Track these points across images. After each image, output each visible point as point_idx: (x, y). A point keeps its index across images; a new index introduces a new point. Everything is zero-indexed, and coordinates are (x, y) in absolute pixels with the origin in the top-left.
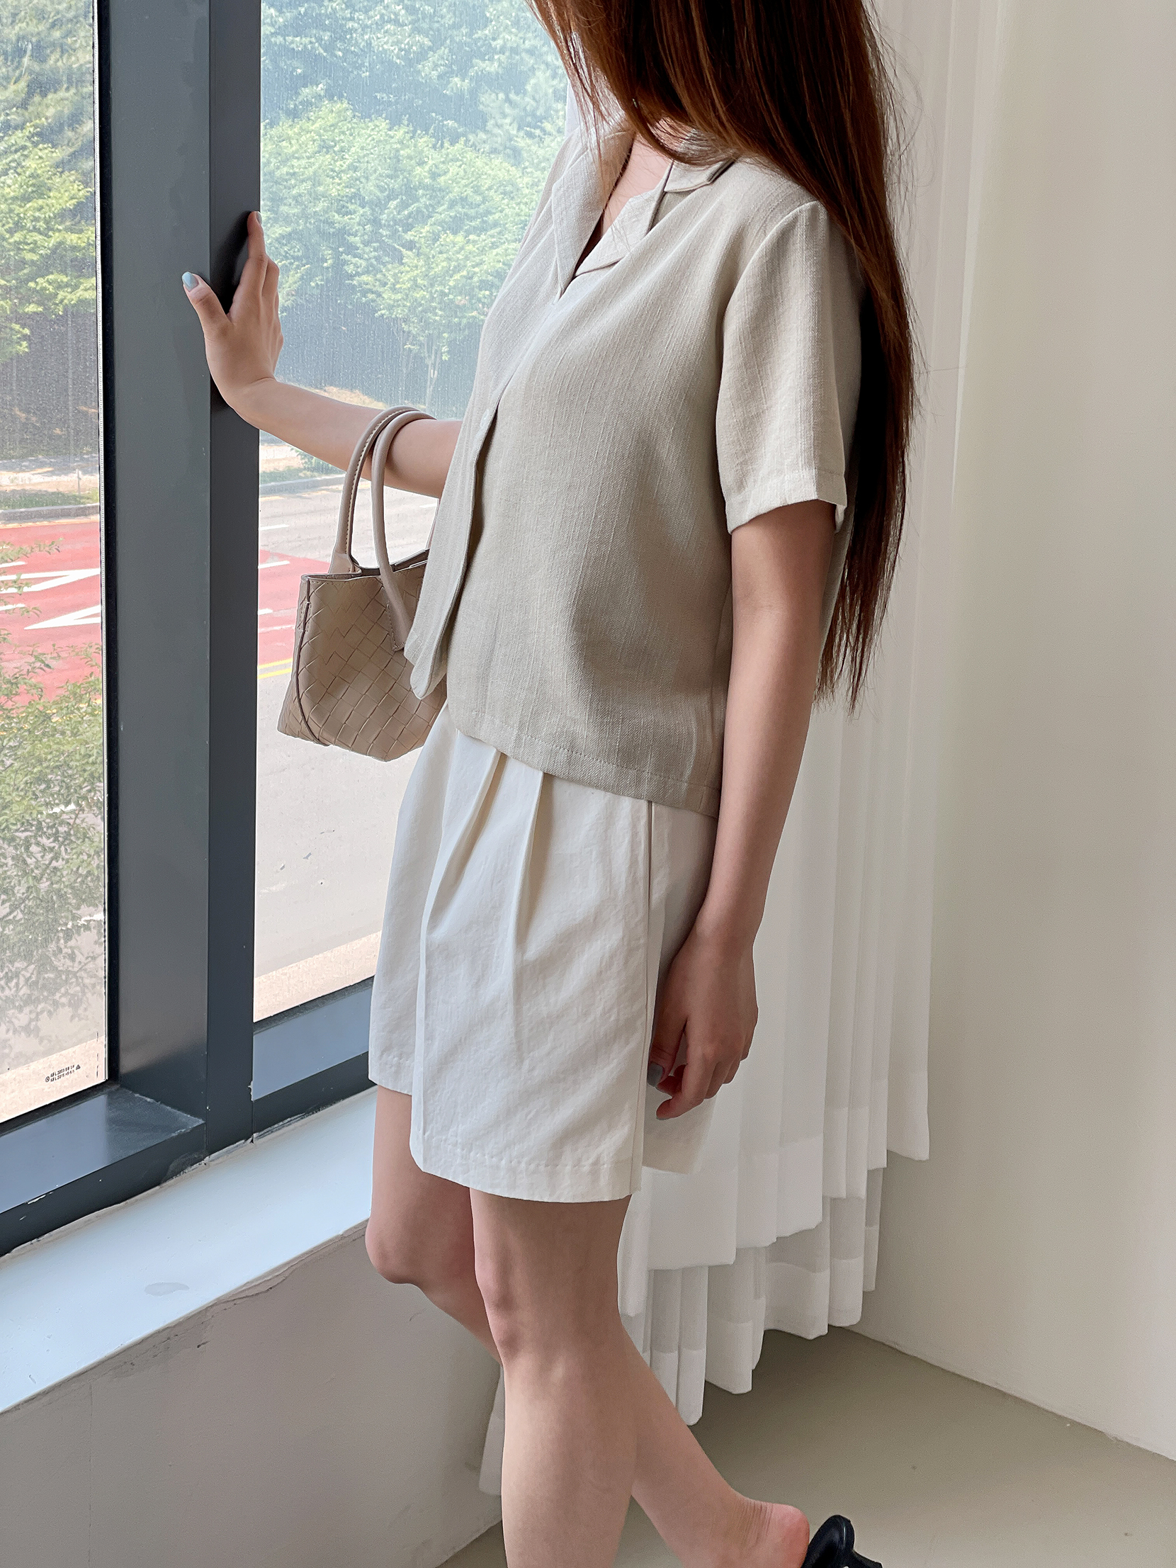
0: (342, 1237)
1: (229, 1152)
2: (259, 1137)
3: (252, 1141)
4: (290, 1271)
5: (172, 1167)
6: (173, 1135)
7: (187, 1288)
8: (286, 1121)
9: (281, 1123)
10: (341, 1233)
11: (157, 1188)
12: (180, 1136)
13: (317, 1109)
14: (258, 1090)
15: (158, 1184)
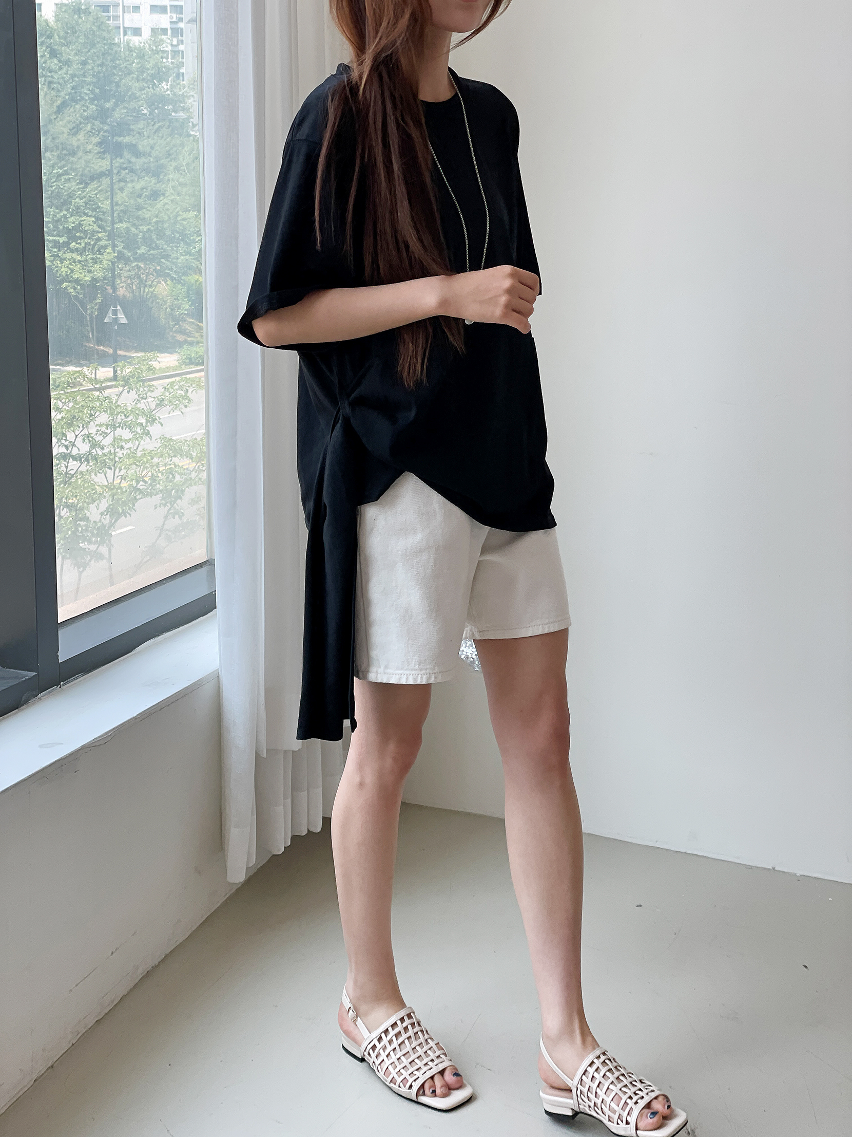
0: (135, 718)
1: (49, 693)
2: (63, 685)
3: (60, 687)
4: (113, 735)
5: (23, 699)
6: (22, 680)
7: (63, 744)
8: (76, 676)
9: (73, 677)
10: (135, 716)
11: (17, 710)
12: (26, 680)
13: (90, 671)
14: (64, 655)
15: (17, 708)
